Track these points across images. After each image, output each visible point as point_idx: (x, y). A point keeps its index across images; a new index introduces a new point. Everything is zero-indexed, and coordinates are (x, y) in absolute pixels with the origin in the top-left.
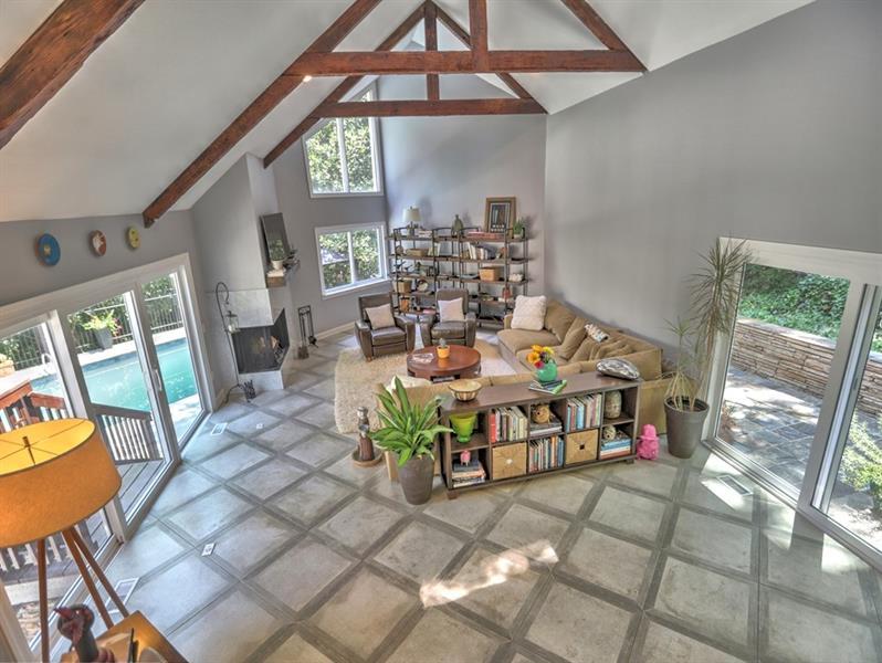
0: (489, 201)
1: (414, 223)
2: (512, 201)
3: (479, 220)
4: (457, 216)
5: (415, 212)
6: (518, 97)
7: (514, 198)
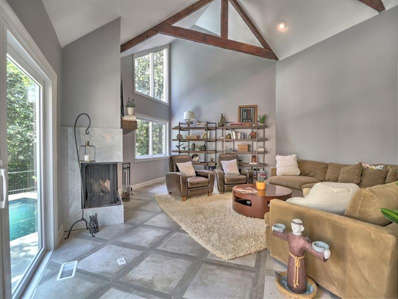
0: (240, 108)
1: (191, 120)
2: (255, 107)
3: (233, 118)
4: (222, 115)
5: (192, 114)
6: (263, 48)
7: (257, 105)
